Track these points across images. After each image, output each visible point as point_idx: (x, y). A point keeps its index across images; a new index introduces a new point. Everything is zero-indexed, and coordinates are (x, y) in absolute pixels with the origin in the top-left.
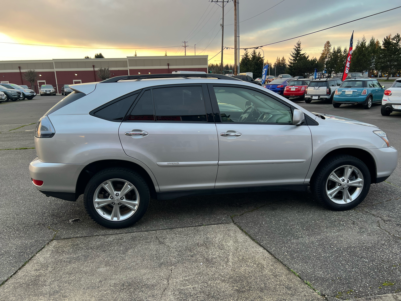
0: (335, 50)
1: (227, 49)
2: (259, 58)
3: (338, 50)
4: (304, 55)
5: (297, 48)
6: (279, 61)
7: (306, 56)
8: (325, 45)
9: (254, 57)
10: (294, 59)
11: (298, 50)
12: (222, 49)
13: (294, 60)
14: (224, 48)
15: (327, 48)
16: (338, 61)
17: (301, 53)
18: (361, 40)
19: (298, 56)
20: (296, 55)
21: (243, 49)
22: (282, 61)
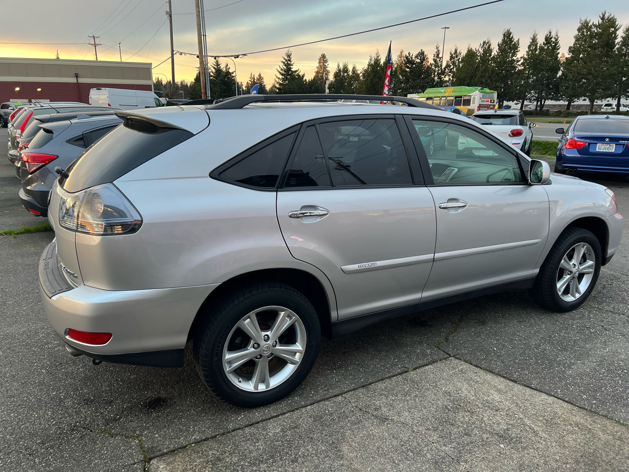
0: (340, 68)
1: (181, 54)
2: (228, 73)
3: (344, 68)
4: (298, 72)
5: (286, 60)
6: (254, 79)
7: (301, 74)
8: (320, 60)
9: (218, 71)
10: (283, 78)
11: (288, 65)
12: (173, 55)
13: (283, 80)
14: (174, 53)
15: (322, 64)
16: (346, 84)
17: (293, 70)
18: (374, 56)
19: (289, 75)
20: (285, 71)
21: (212, 56)
22: (258, 79)
